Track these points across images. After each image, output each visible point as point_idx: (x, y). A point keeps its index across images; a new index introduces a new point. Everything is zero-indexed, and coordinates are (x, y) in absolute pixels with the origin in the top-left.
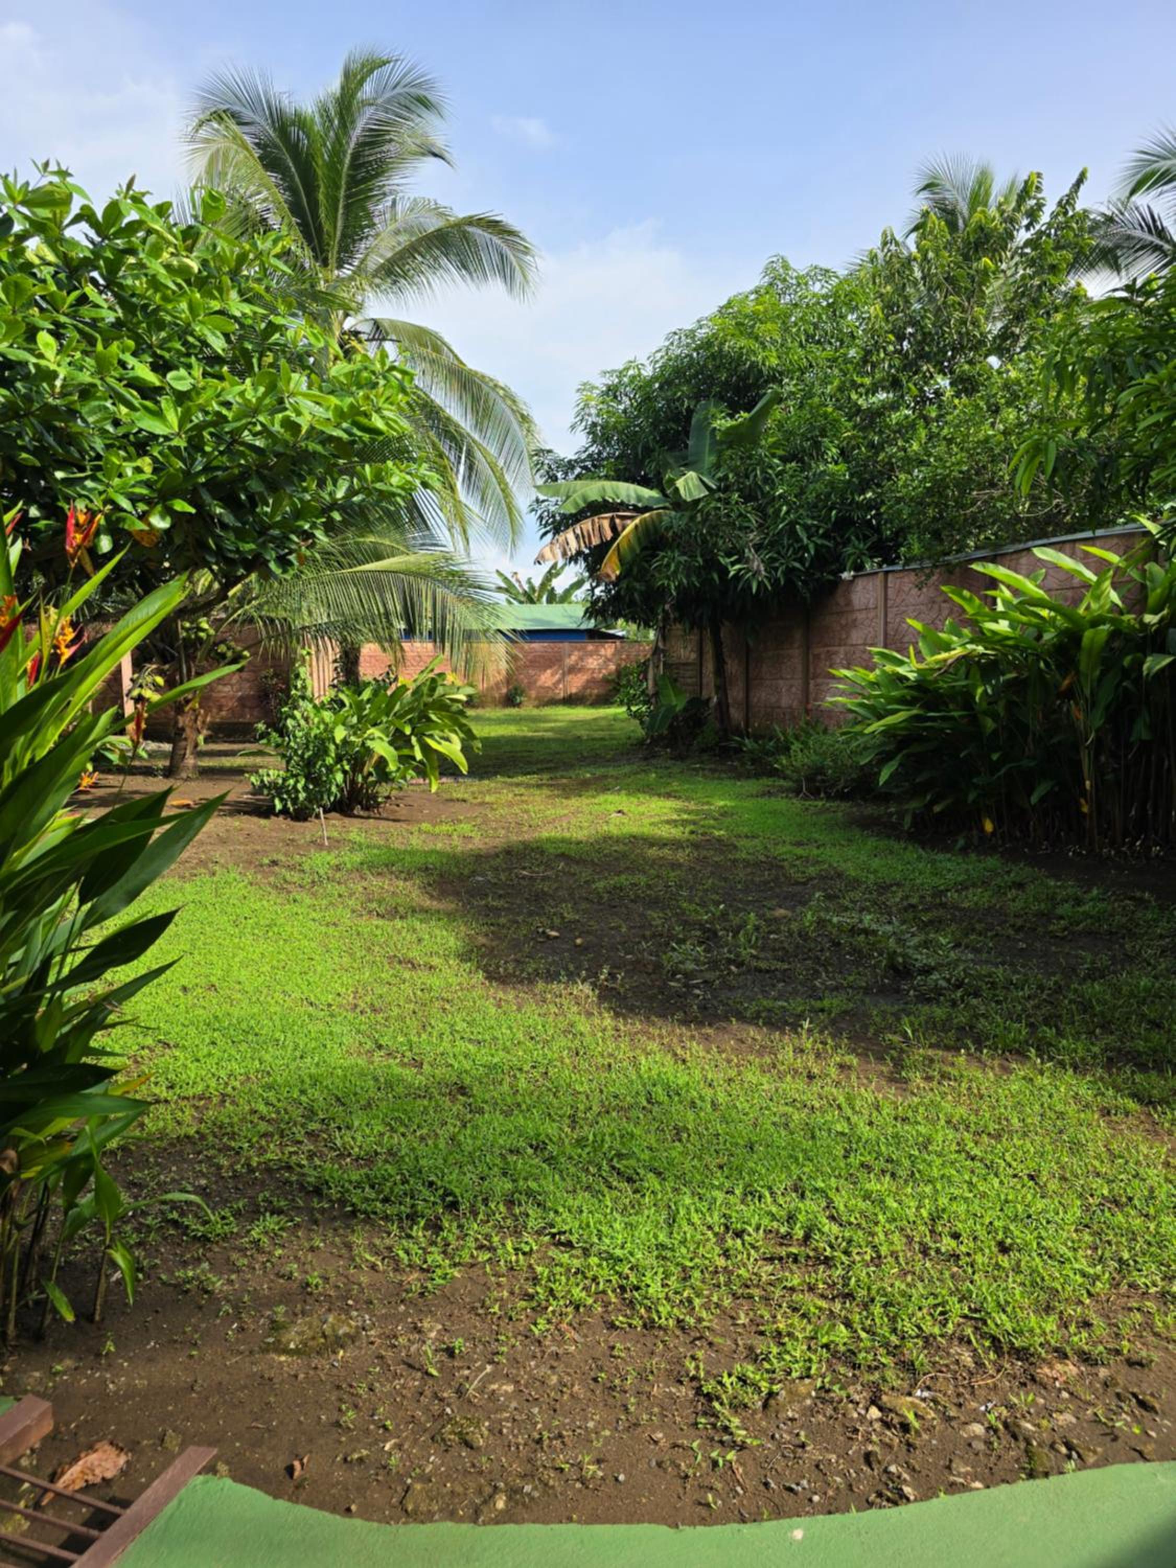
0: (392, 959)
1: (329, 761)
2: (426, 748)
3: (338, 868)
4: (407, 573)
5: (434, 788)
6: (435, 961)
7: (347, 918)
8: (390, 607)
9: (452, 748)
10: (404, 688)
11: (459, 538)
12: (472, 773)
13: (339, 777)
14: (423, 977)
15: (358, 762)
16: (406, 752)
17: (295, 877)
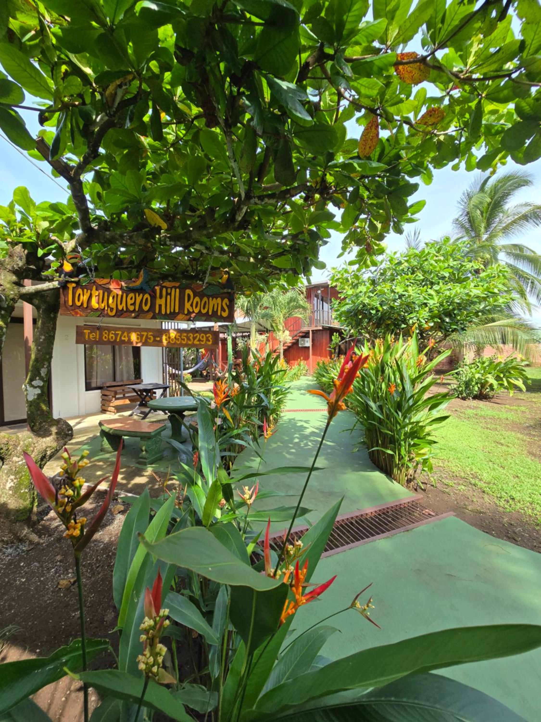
0: (494, 442)
1: (473, 383)
2: (509, 382)
3: (476, 415)
4: (504, 326)
5: (511, 395)
6: (509, 445)
7: (480, 429)
8: (497, 336)
9: (520, 383)
10: (501, 362)
11: (527, 312)
12: (527, 391)
13: (476, 389)
14: (504, 448)
15: (483, 385)
16: (500, 382)
17: (463, 415)
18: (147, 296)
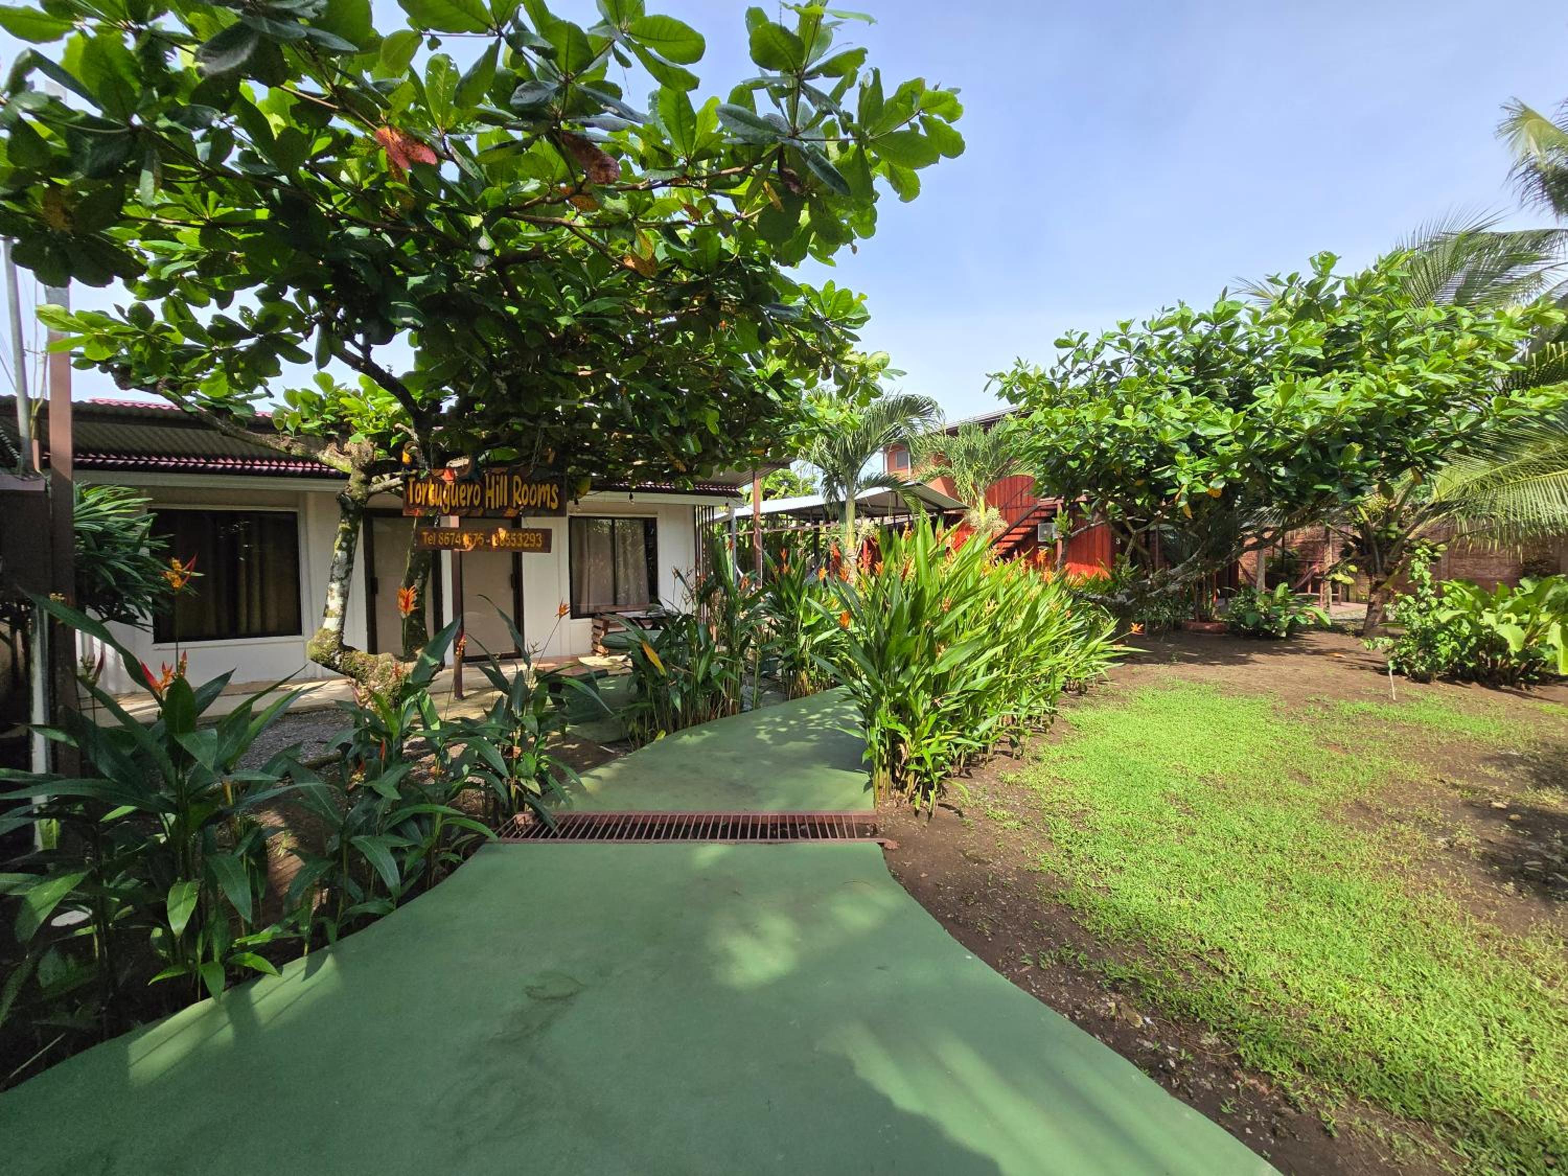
18: (477, 487)
